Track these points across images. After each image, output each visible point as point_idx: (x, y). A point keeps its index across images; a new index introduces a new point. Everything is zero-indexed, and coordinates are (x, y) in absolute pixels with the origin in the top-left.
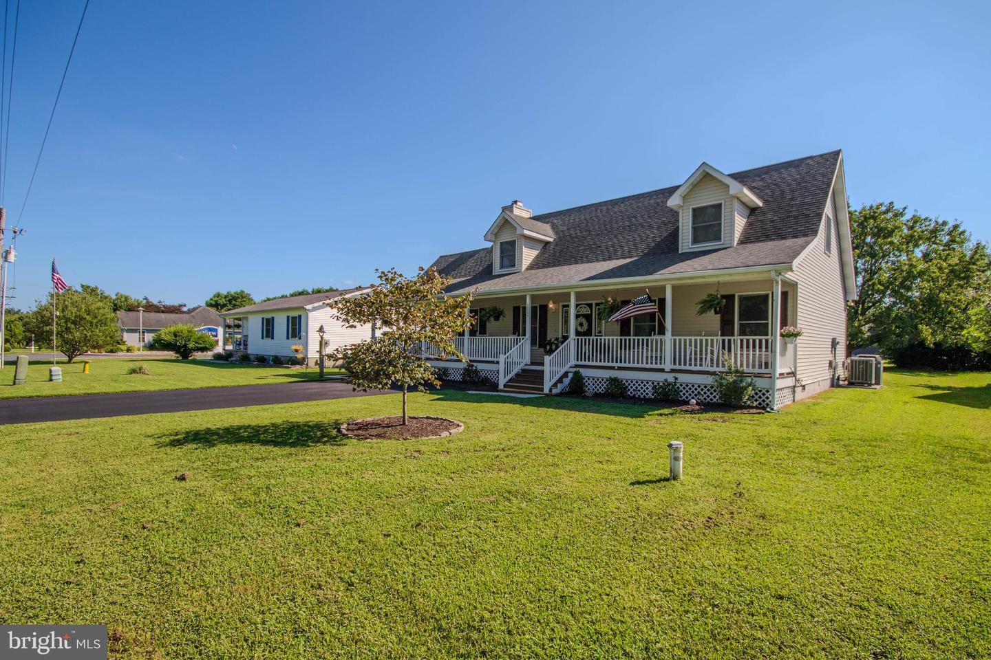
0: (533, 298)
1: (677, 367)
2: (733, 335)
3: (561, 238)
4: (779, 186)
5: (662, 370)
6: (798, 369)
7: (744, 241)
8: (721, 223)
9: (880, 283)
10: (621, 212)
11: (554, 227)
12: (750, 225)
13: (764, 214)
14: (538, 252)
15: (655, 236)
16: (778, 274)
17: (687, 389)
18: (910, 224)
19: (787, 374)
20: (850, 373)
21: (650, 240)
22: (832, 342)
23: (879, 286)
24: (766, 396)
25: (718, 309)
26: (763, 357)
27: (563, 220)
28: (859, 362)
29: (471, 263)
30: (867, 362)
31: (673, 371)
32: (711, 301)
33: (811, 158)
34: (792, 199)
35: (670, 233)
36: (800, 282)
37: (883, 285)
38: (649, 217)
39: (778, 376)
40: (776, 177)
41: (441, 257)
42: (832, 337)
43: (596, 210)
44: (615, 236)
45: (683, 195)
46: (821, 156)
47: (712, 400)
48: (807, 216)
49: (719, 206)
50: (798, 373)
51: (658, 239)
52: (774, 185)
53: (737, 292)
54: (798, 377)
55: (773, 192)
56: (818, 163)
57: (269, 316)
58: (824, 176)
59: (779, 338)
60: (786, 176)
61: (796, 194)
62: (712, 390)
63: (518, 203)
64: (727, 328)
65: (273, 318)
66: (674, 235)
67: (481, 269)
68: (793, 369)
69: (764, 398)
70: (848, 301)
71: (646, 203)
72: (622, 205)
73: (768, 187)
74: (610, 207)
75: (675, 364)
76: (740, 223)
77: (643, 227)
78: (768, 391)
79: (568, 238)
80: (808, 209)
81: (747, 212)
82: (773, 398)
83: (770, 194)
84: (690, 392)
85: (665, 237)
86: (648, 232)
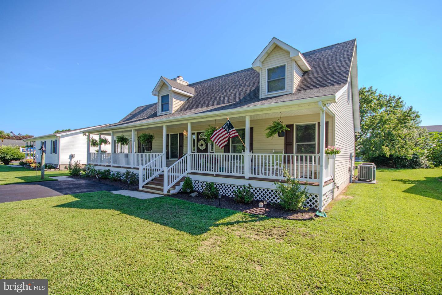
0: (168, 127)
1: (253, 176)
2: (292, 153)
3: (198, 94)
4: (321, 59)
5: (243, 178)
6: (336, 176)
7: (299, 90)
8: (285, 78)
9: (366, 125)
10: (231, 79)
11: (196, 89)
12: (303, 80)
13: (312, 74)
14: (184, 102)
15: (247, 90)
16: (324, 105)
17: (260, 192)
18: (378, 98)
19: (329, 180)
20: (359, 173)
21: (244, 92)
22: (350, 156)
23: (366, 127)
24: (315, 200)
25: (280, 132)
26: (313, 167)
27: (201, 86)
28: (365, 167)
29: (149, 110)
30: (369, 167)
31: (251, 178)
32: (275, 127)
33: (338, 44)
34: (329, 65)
35: (256, 88)
36: (336, 116)
37: (367, 126)
38: (246, 81)
39: (324, 184)
40: (318, 55)
41: (138, 107)
42: (350, 153)
43: (219, 79)
44: (226, 92)
45: (262, 61)
46: (344, 43)
47: (276, 201)
48: (339, 73)
49: (284, 67)
50: (335, 179)
51: (249, 92)
52: (318, 59)
53: (295, 123)
54: (335, 181)
55: (317, 62)
56: (343, 46)
57: (43, 140)
58: (347, 51)
59: (324, 154)
60: (324, 54)
61: (331, 62)
62: (277, 194)
63: (180, 78)
64: (288, 147)
65: (45, 142)
66: (258, 89)
67: (153, 112)
68: (332, 176)
69: (313, 201)
70: (355, 133)
71: (245, 74)
72: (233, 76)
73: (314, 60)
74: (226, 77)
75: (252, 174)
76: (297, 79)
77: (241, 86)
78: (316, 196)
79: (201, 94)
80: (339, 69)
81: (302, 73)
82: (321, 201)
83: (315, 63)
84: (262, 194)
85: (253, 90)
86: (244, 88)
